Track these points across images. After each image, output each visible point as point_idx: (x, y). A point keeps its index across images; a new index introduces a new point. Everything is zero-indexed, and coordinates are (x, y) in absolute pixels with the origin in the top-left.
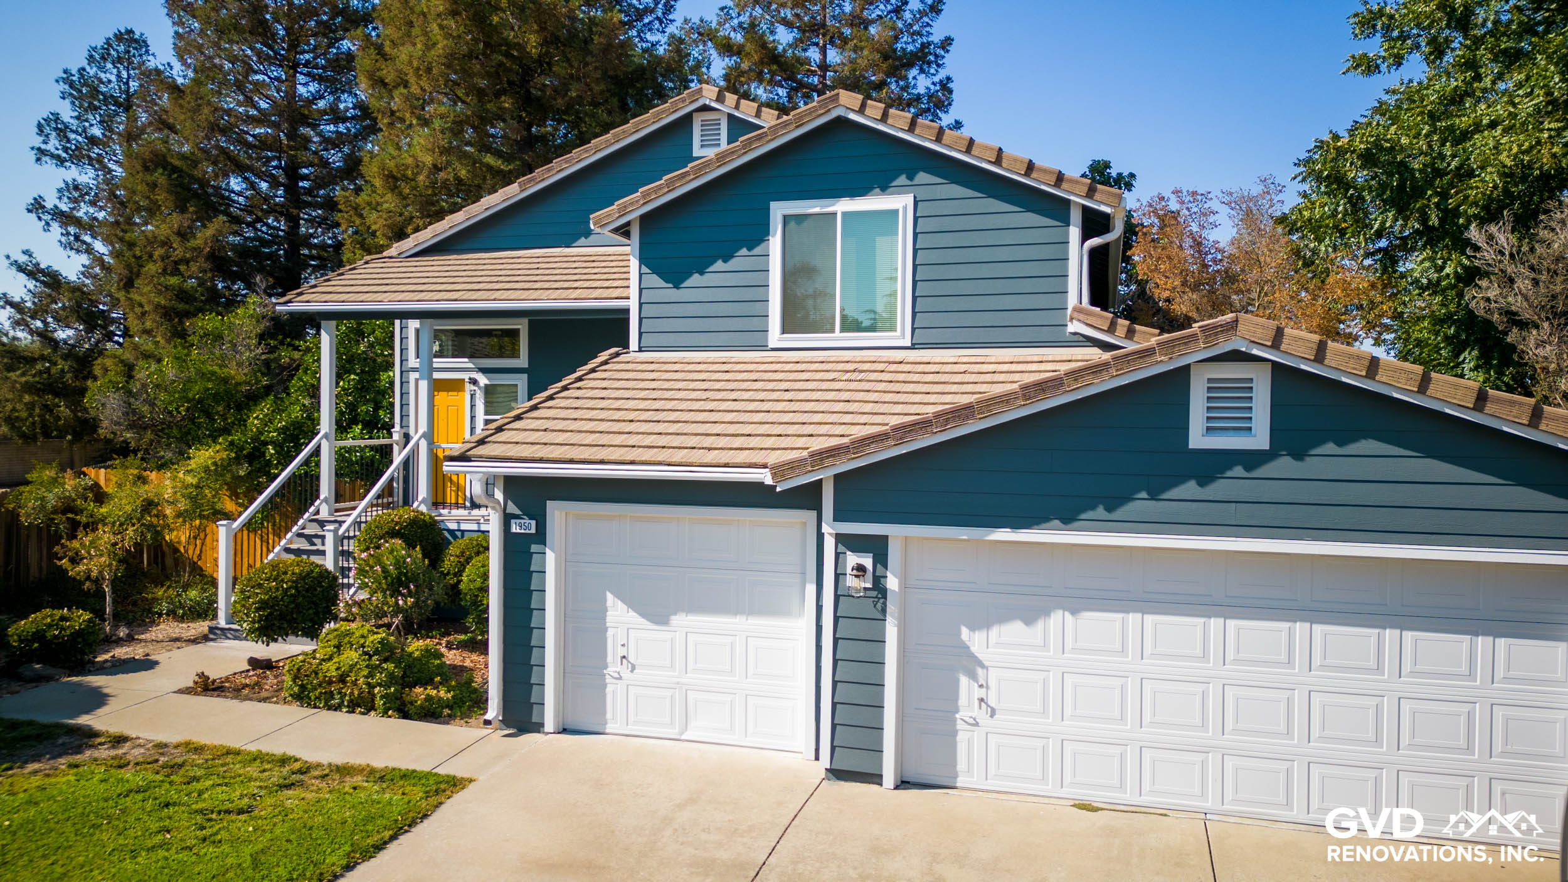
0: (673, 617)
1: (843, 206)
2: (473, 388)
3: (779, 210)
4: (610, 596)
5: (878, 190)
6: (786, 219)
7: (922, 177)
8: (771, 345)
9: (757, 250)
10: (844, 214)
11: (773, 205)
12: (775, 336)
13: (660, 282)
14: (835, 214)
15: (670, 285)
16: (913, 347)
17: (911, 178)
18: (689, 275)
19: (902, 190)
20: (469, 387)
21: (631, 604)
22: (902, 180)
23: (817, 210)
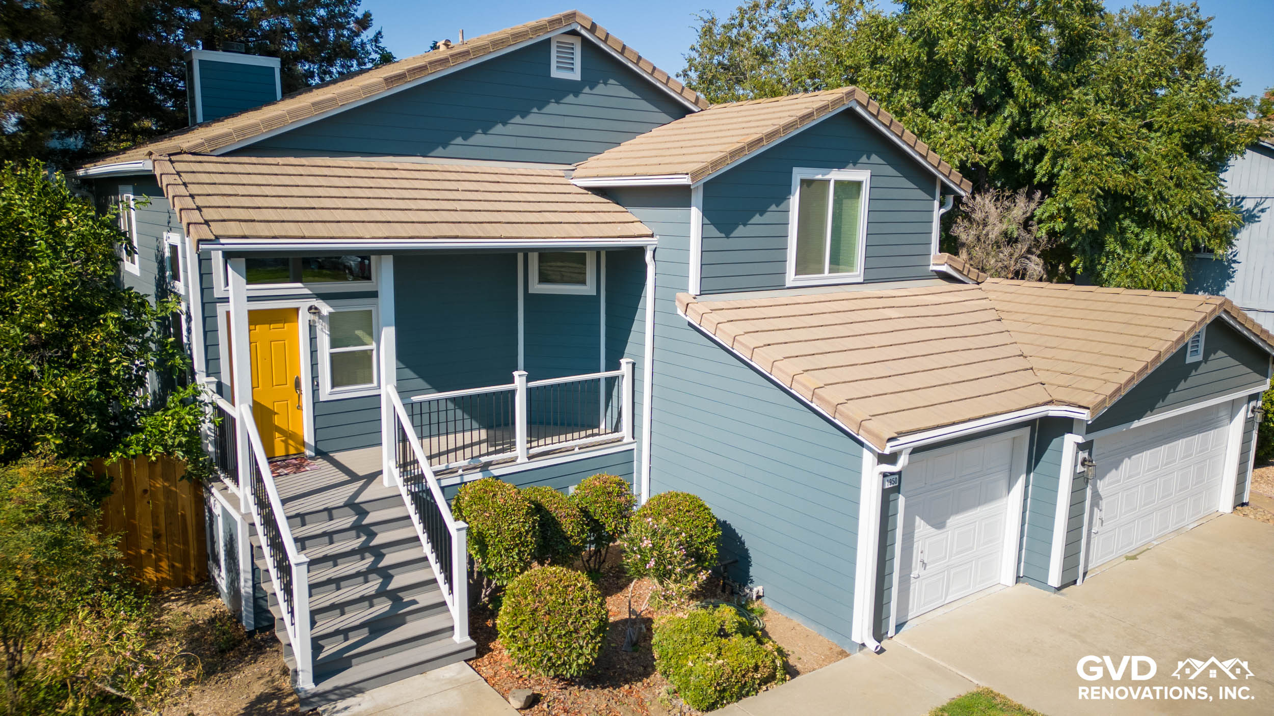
0: (948, 521)
1: (835, 175)
2: (312, 317)
3: (799, 174)
4: (917, 518)
5: (851, 165)
6: (803, 182)
7: (875, 158)
8: (787, 285)
9: (782, 207)
10: (836, 182)
11: (796, 170)
12: (791, 277)
13: (717, 233)
14: (829, 181)
15: (723, 235)
16: (866, 281)
17: (868, 158)
18: (736, 226)
19: (865, 166)
20: (304, 318)
21: (929, 522)
22: (864, 159)
23: (819, 177)
